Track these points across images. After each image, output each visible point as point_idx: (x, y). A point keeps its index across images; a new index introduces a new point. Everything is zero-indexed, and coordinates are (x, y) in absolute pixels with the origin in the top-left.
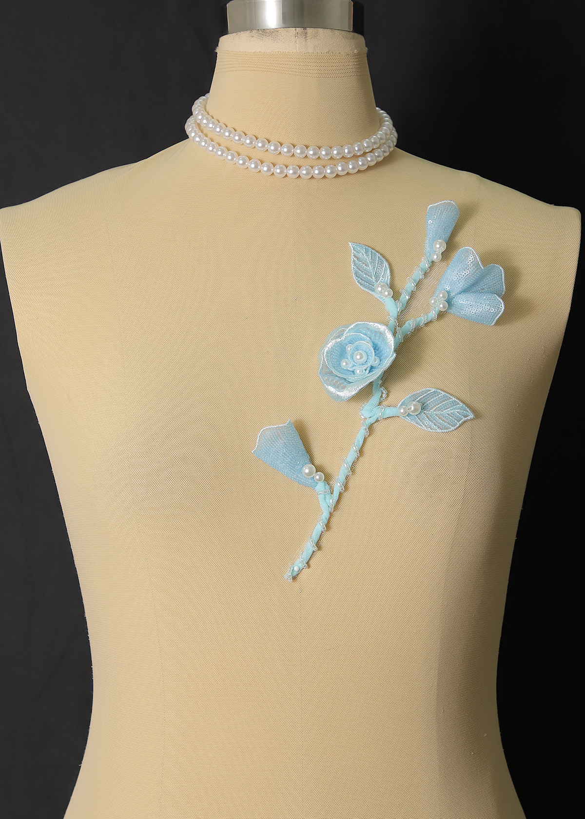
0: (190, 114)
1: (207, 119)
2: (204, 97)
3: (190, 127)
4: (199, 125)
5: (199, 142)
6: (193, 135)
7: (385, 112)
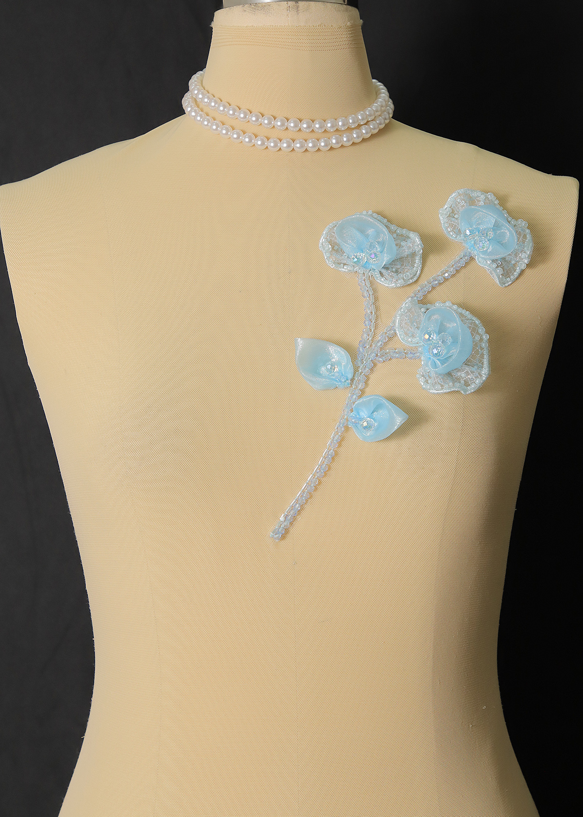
0: (187, 89)
1: (202, 94)
2: (201, 72)
3: (187, 102)
4: (196, 101)
5: (195, 117)
6: (189, 109)
7: (382, 84)
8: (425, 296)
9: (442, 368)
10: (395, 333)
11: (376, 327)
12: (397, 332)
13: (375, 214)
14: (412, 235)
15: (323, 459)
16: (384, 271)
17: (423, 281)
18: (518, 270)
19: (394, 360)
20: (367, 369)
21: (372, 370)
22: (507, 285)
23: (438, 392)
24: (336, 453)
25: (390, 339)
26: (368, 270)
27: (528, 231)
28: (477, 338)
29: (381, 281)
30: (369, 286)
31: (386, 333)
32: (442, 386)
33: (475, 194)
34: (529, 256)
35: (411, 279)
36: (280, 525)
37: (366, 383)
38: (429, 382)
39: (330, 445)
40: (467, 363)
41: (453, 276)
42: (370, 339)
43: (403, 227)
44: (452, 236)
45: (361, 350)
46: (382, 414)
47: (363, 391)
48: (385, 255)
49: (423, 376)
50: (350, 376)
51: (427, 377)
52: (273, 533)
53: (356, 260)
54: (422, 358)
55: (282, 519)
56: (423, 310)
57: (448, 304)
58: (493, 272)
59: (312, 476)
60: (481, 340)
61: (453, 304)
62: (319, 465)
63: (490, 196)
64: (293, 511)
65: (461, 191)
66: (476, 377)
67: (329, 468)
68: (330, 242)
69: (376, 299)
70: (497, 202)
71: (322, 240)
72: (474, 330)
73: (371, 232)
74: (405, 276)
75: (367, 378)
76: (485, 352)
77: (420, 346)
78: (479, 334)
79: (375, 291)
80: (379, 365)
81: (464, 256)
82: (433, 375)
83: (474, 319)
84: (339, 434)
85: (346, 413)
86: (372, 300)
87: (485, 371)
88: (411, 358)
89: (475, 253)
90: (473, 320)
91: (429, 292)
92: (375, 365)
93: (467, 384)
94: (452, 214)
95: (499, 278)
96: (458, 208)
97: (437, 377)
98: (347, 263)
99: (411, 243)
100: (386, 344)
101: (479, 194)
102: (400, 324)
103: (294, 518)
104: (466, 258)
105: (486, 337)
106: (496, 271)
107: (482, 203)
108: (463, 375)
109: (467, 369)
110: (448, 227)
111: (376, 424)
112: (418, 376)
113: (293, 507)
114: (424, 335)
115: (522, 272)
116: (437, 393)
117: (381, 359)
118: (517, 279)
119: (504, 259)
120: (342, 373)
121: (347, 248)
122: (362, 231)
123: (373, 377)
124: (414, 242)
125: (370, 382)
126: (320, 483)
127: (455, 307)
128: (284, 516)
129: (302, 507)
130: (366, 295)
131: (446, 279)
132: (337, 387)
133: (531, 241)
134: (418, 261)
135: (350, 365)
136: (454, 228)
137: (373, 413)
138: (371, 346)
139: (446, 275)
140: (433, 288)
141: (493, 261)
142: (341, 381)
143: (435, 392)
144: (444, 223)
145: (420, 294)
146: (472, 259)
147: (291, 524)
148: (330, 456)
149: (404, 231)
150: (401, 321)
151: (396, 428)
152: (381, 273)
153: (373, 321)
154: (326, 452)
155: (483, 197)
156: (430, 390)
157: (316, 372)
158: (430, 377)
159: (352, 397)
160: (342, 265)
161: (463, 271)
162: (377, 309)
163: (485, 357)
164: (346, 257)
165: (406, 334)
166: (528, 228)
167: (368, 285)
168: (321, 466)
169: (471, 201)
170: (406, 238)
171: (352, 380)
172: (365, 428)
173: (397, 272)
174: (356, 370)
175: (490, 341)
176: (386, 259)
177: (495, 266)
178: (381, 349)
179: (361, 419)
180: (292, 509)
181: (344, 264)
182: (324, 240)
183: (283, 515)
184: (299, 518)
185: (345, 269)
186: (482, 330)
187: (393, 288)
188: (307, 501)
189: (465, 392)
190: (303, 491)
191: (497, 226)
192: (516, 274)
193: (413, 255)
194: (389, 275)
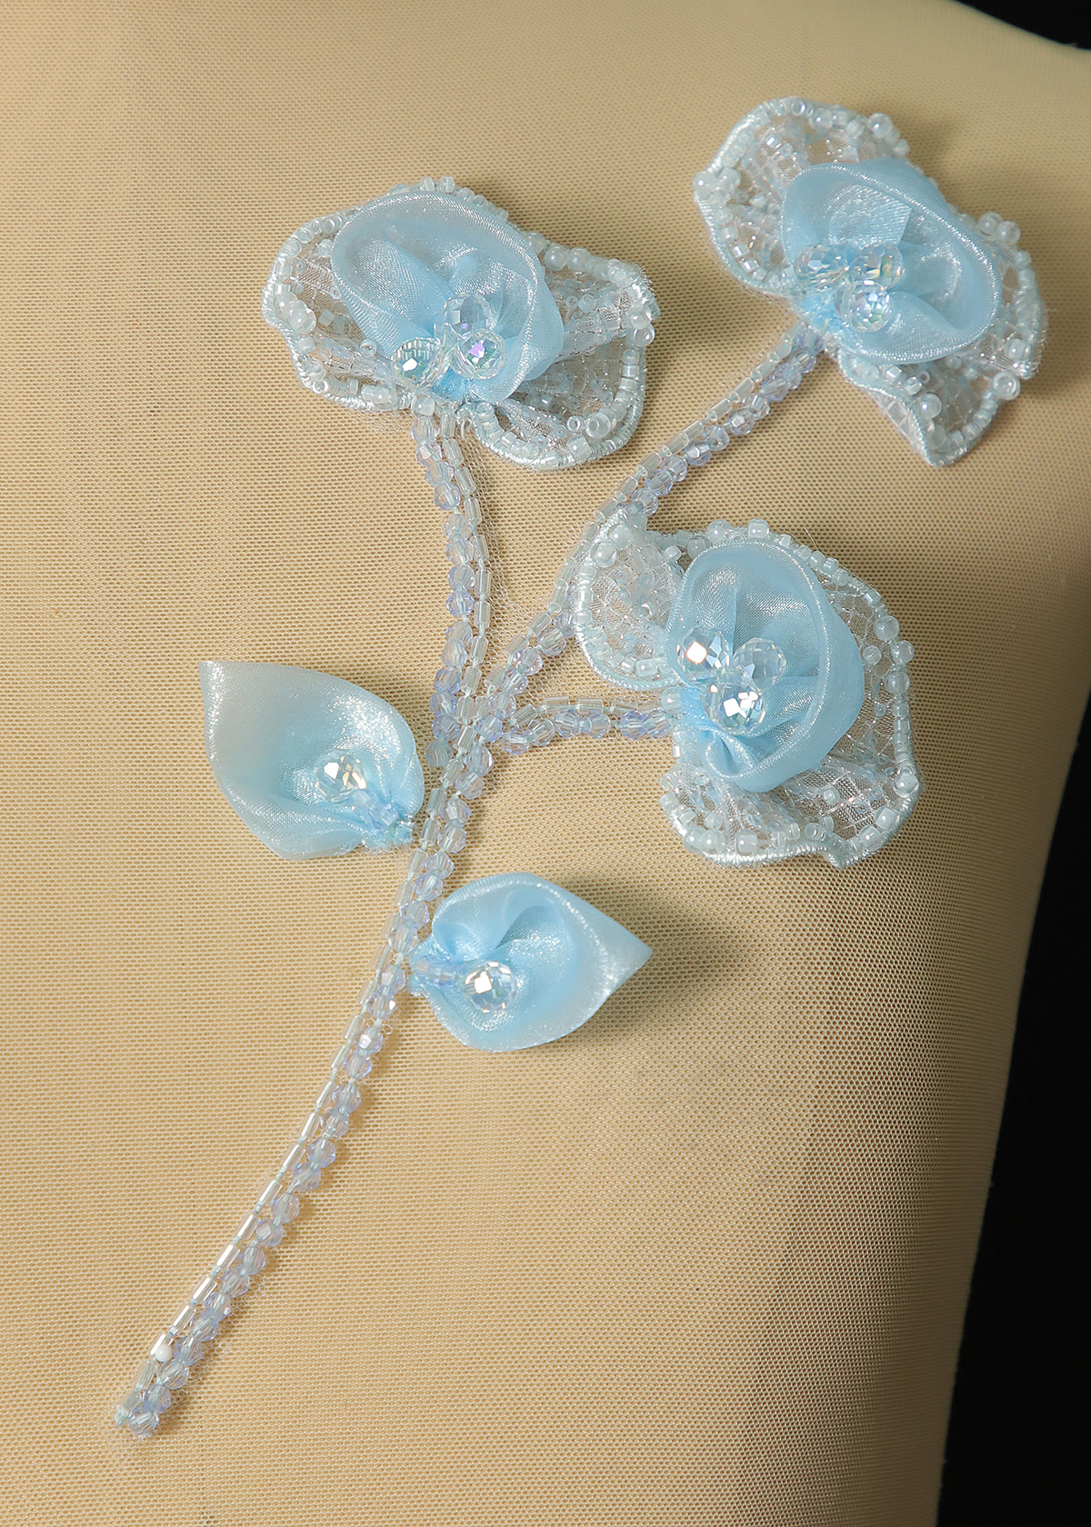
8: (667, 502)
9: (754, 772)
10: (572, 642)
11: (496, 618)
12: (580, 637)
13: (465, 191)
14: (618, 273)
15: (316, 1119)
16: (514, 410)
17: (657, 447)
18: (989, 404)
19: (570, 744)
20: (473, 777)
21: (491, 780)
22: (951, 458)
23: (745, 859)
24: (369, 1099)
25: (553, 662)
26: (453, 405)
27: (1021, 258)
28: (872, 656)
29: (499, 444)
30: (457, 463)
31: (534, 641)
32: (762, 836)
33: (821, 120)
34: (1034, 348)
35: (612, 435)
36: (150, 1377)
37: (473, 832)
38: (709, 821)
39: (342, 1070)
40: (842, 751)
41: (763, 425)
42: (475, 663)
43: (569, 244)
44: (750, 274)
45: (445, 705)
46: (547, 944)
47: (461, 864)
48: (526, 347)
49: (683, 799)
50: (412, 803)
51: (697, 803)
52: (127, 1407)
53: (411, 365)
54: (677, 734)
55: (159, 1350)
56: (672, 553)
57: (758, 529)
58: (905, 411)
59: (276, 1187)
60: (885, 662)
61: (776, 530)
62: (304, 1144)
63: (881, 127)
64: (202, 1322)
65: (780, 106)
66: (878, 804)
67: (343, 1154)
68: (304, 296)
69: (489, 514)
70: (902, 149)
71: (273, 287)
72: (860, 625)
73: (457, 257)
74: (593, 426)
75: (476, 811)
76: (899, 710)
77: (669, 689)
78: (878, 643)
79: (484, 484)
80: (518, 761)
81: (797, 351)
82: (722, 794)
83: (856, 584)
84: (378, 1022)
85: (401, 943)
86: (472, 517)
87: (907, 782)
88: (636, 734)
89: (833, 335)
90: (853, 591)
91: (681, 487)
92: (501, 762)
93: (843, 827)
94: (744, 191)
95: (925, 429)
96: (768, 171)
97: (741, 806)
98: (376, 378)
99: (614, 299)
100: (537, 681)
101: (842, 117)
102: (593, 605)
103: (207, 1353)
104: (805, 356)
105: (902, 654)
106: (916, 409)
107: (850, 151)
108: (829, 796)
109: (844, 772)
110: (734, 242)
111: (520, 983)
112: (665, 801)
113: (199, 1309)
114: (688, 644)
115: (1005, 411)
116: (743, 864)
117: (521, 740)
118: (987, 435)
119: (939, 363)
120: (380, 795)
121: (371, 316)
122: (427, 257)
123: (496, 805)
124: (626, 299)
125: (486, 825)
126: (307, 1210)
127: (784, 541)
128: (167, 1340)
129: (239, 1307)
130: (450, 499)
131: (738, 440)
132: (359, 848)
133: (1035, 294)
134: (631, 370)
135: (412, 764)
136: (756, 248)
137: (504, 941)
138: (481, 689)
139: (738, 420)
140: (695, 470)
141: (907, 370)
142: (378, 825)
143: (736, 858)
144: (720, 228)
145: (649, 496)
146: (824, 362)
147: (198, 1369)
148: (343, 1110)
149: (577, 258)
150: (598, 591)
151: (607, 993)
152: (502, 418)
153: (482, 597)
154: (329, 1094)
155: (853, 128)
156: (712, 851)
157: (281, 793)
158: (709, 805)
159: (421, 881)
160: (354, 384)
161: (801, 408)
162: (495, 549)
163: (899, 726)
164: (371, 353)
165: (613, 643)
166: (1021, 246)
167: (454, 455)
168: (307, 1146)
169: (815, 145)
170: (598, 284)
171: (420, 817)
172: (481, 999)
173: (554, 409)
174: (431, 778)
175: (913, 668)
176: (525, 359)
177: (912, 386)
178: (521, 701)
179: (464, 967)
180: (198, 1316)
181: (364, 381)
182: (279, 291)
183: (163, 1336)
184: (225, 1347)
185: (366, 401)
186: (886, 628)
187: (545, 472)
188: (256, 1279)
189: (839, 858)
190: (242, 1245)
191: (913, 239)
192: (983, 417)
193: (617, 347)
194: (531, 421)
